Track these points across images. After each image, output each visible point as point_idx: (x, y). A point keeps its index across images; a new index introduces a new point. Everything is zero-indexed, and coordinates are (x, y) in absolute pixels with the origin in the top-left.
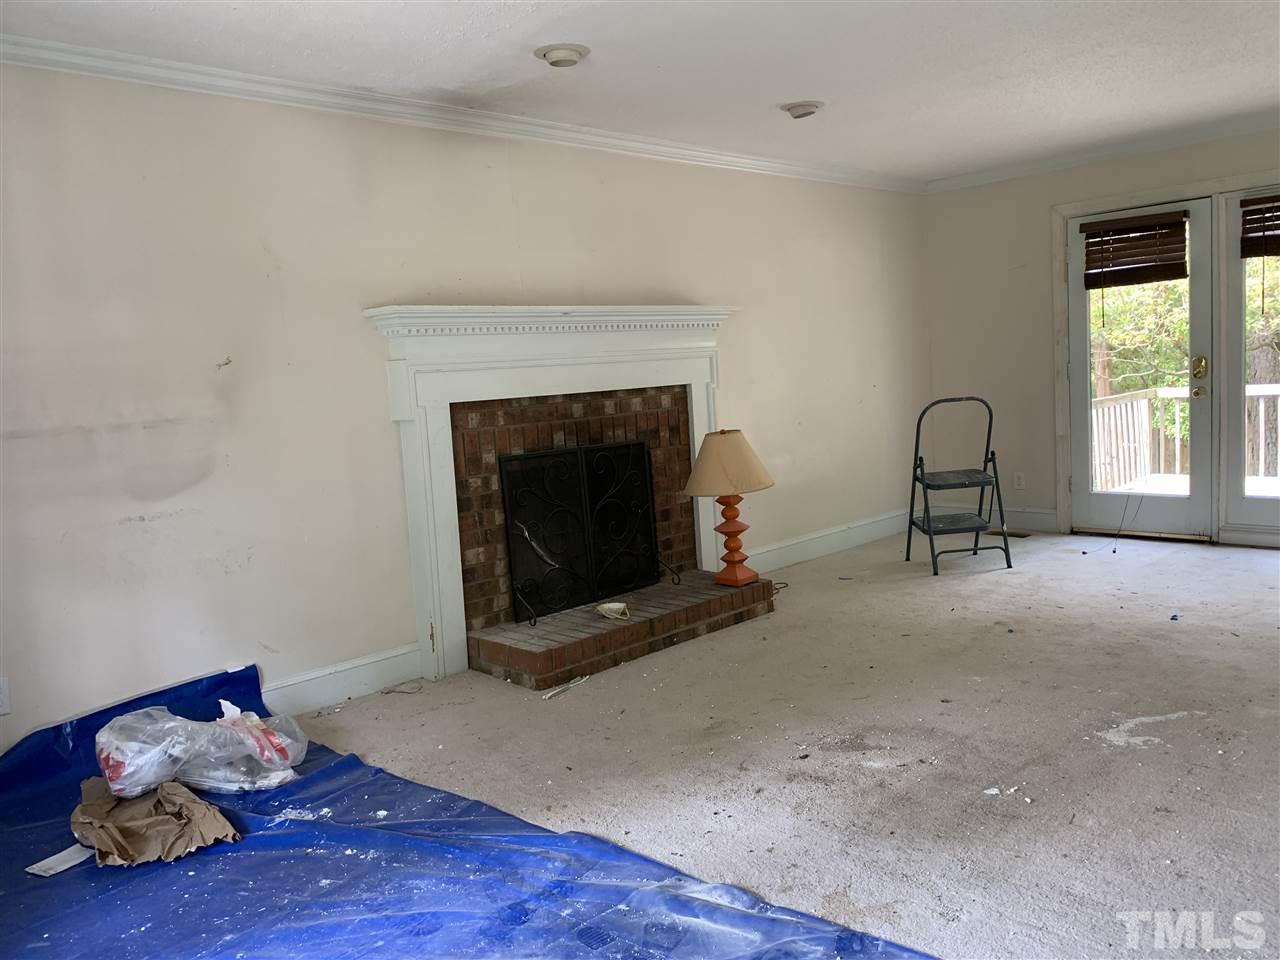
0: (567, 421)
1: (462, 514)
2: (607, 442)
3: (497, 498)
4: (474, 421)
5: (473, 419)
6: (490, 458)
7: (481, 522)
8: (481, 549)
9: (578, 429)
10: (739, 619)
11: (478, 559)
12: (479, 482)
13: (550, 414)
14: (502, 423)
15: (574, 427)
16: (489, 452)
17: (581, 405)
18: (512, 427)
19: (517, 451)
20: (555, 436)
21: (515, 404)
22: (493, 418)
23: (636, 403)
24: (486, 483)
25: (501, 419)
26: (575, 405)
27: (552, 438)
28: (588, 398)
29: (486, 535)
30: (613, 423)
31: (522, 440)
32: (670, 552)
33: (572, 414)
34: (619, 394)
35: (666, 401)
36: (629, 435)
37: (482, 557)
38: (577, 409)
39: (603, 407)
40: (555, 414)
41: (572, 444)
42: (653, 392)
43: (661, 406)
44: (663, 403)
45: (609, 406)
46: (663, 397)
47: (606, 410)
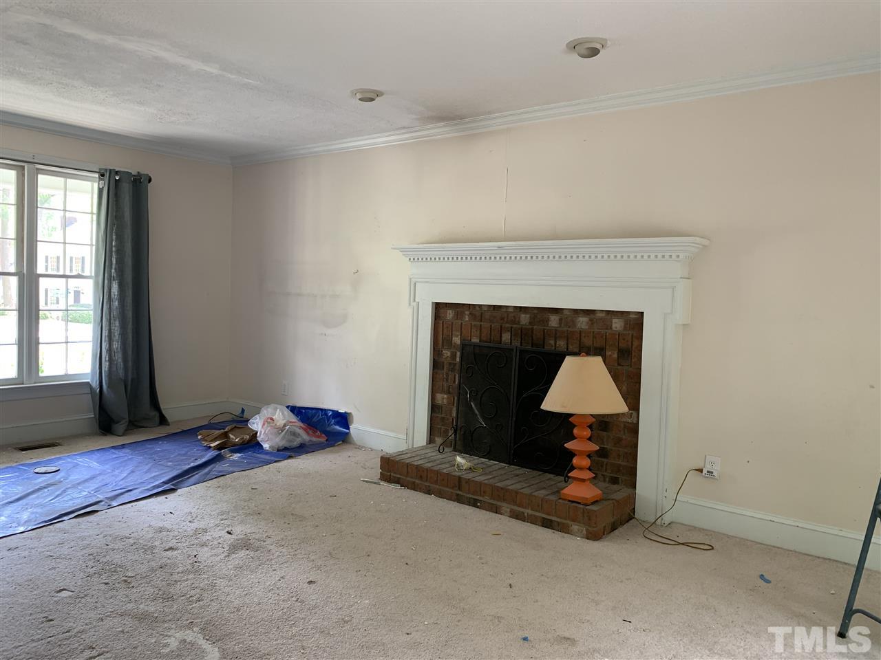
0: (515, 326)
1: (435, 371)
2: (547, 348)
3: (457, 367)
4: (451, 315)
5: (450, 314)
6: (457, 340)
7: (447, 380)
8: (445, 396)
9: (524, 333)
10: (547, 524)
11: (443, 402)
12: (449, 354)
13: (502, 319)
14: (467, 319)
15: (520, 331)
16: (457, 336)
17: (528, 316)
18: (473, 323)
19: (475, 340)
20: (503, 335)
21: (477, 308)
22: (463, 314)
23: (582, 322)
24: (453, 356)
25: (467, 317)
26: (523, 316)
27: (501, 337)
28: (536, 311)
29: (449, 388)
30: (556, 335)
31: (478, 332)
32: (605, 460)
33: (519, 322)
34: (565, 312)
35: (617, 324)
36: (570, 347)
37: (445, 401)
38: (525, 319)
39: (548, 320)
40: (506, 319)
41: (516, 343)
42: (603, 315)
43: (611, 328)
44: (614, 326)
45: (554, 321)
46: (614, 321)
47: (550, 323)
